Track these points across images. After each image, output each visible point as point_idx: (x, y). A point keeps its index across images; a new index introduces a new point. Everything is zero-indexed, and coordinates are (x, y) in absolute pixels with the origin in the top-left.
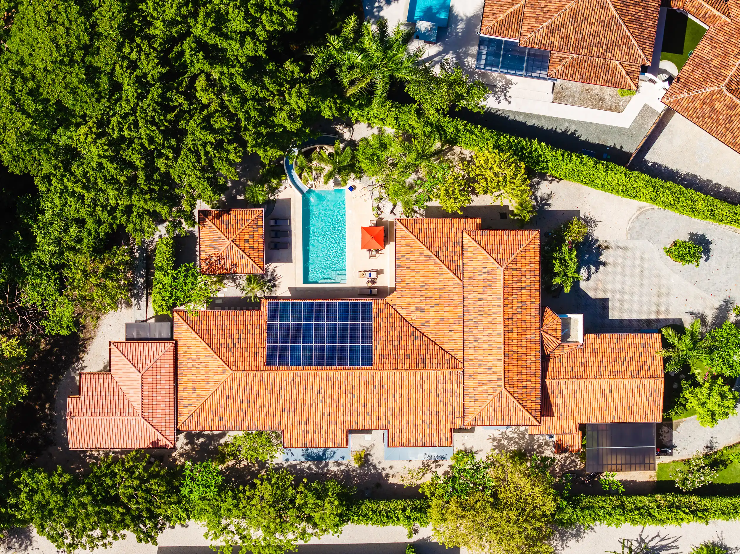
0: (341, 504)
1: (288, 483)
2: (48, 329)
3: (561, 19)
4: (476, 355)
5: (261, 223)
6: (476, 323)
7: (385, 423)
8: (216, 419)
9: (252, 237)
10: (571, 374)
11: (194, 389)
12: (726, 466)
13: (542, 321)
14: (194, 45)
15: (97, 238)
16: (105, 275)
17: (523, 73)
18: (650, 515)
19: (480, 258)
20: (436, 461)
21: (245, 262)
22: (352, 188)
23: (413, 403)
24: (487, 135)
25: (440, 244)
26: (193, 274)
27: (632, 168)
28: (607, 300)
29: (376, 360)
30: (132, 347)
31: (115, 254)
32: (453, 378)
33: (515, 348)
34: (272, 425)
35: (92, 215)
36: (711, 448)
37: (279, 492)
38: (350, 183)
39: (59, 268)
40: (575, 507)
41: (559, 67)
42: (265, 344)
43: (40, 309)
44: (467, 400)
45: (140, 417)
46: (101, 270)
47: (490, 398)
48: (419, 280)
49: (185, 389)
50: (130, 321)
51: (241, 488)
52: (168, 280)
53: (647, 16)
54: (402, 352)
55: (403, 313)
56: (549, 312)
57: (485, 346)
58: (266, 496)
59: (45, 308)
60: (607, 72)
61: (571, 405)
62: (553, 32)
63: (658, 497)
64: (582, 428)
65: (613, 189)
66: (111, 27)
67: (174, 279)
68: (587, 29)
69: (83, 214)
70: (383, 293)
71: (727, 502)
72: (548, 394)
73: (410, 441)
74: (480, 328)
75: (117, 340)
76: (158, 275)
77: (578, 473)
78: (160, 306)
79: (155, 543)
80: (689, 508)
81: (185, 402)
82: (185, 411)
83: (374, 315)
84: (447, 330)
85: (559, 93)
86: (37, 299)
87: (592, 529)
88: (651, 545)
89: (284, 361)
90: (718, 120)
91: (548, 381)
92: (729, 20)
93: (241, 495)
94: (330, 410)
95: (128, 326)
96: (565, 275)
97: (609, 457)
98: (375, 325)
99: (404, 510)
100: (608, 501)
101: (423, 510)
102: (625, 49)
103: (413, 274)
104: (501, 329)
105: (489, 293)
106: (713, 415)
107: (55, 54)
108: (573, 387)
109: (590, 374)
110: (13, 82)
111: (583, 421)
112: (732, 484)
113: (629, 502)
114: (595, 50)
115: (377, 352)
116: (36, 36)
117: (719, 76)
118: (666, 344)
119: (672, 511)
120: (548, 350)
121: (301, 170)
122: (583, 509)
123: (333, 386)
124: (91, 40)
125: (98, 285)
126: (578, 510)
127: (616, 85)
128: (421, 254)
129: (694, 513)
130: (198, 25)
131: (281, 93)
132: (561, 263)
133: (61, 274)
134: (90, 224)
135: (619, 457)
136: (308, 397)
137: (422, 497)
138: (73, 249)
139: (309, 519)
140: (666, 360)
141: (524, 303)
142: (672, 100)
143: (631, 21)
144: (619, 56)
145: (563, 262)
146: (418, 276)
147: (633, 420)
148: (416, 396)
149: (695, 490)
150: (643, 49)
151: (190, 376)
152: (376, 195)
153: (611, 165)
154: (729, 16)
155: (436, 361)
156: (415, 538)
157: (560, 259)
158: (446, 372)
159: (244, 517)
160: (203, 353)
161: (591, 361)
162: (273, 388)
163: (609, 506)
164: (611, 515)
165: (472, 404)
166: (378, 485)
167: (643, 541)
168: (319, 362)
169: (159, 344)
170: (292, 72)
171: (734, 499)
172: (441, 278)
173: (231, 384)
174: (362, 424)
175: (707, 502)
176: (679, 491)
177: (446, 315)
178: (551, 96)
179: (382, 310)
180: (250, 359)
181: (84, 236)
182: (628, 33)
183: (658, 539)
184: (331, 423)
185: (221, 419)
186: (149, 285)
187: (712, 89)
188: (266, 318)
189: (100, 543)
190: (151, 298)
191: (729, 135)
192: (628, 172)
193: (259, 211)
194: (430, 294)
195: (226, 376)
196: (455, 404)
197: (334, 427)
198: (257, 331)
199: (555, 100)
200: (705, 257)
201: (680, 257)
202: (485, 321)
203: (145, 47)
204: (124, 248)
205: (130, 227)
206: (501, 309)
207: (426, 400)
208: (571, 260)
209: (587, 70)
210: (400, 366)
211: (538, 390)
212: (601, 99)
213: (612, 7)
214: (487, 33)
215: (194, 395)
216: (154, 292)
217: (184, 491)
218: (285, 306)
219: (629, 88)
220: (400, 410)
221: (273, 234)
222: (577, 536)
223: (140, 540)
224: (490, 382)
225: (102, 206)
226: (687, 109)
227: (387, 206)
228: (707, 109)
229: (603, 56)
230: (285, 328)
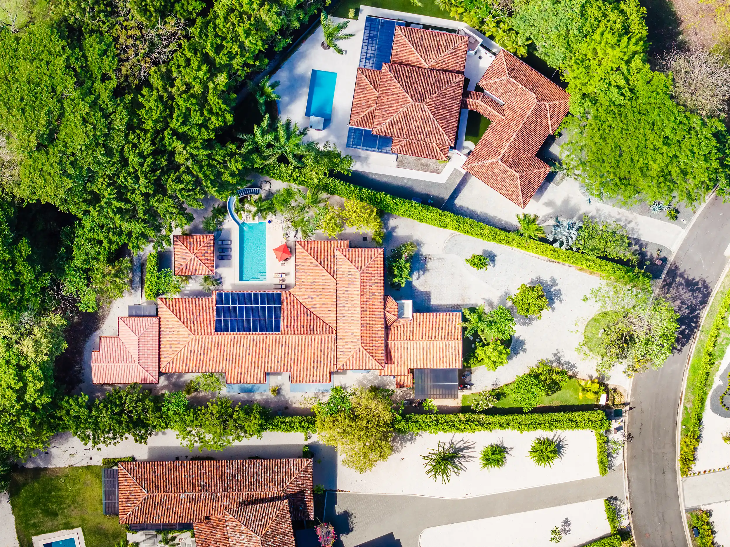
0: (261, 418)
1: (228, 405)
2: (80, 308)
3: (397, 118)
4: (344, 325)
5: (212, 243)
6: (344, 306)
7: (289, 368)
8: (184, 365)
9: (206, 252)
10: (404, 337)
11: (171, 346)
12: (505, 397)
13: (385, 304)
14: (171, 132)
15: (110, 252)
16: (116, 276)
17: (376, 150)
18: (454, 426)
19: (346, 266)
20: (323, 393)
21: (202, 268)
22: (270, 222)
23: (306, 355)
24: (353, 189)
25: (323, 257)
26: (169, 275)
27: (443, 209)
28: (430, 292)
29: (283, 329)
30: (132, 320)
31: (122, 263)
32: (330, 340)
33: (368, 321)
34: (219, 369)
35: (107, 238)
36: (496, 385)
37: (223, 410)
38: (269, 218)
39: (86, 271)
40: (407, 421)
41: (398, 147)
42: (214, 318)
43: (75, 297)
44: (339, 353)
45: (137, 364)
46: (113, 272)
47: (352, 352)
48: (309, 279)
49: (165, 346)
50: (131, 305)
51: (199, 408)
52: (154, 279)
53: (451, 116)
54: (299, 324)
55: (300, 300)
56: (390, 299)
57: (350, 320)
58: (214, 412)
59: (78, 296)
60: (428, 149)
61: (404, 357)
62: (393, 126)
63: (460, 415)
64: (412, 371)
65: (432, 222)
66: (121, 125)
67: (158, 278)
68: (413, 124)
69: (101, 238)
70: (288, 287)
71: (502, 419)
72: (389, 350)
73: (304, 379)
74: (347, 309)
75: (123, 316)
76: (148, 275)
77: (411, 401)
78: (149, 295)
79: (146, 443)
80: (479, 422)
81: (165, 355)
82: (165, 360)
83: (282, 300)
84: (327, 311)
85: (401, 161)
86: (73, 290)
87: (420, 435)
88: (457, 446)
89: (226, 330)
90: (497, 180)
91: (389, 342)
92: (504, 118)
93: (199, 412)
94: (255, 359)
95: (130, 308)
96: (401, 276)
97: (432, 390)
98: (283, 307)
99: (300, 423)
100: (428, 417)
101: (312, 423)
102: (437, 136)
103: (306, 275)
104: (359, 309)
105: (352, 287)
106: (494, 363)
107: (87, 140)
108: (405, 346)
109: (416, 338)
110: (61, 157)
111: (412, 367)
112: (509, 408)
113: (442, 418)
114: (419, 136)
115: (283, 324)
116: (75, 131)
117: (497, 153)
118: (465, 319)
119: (468, 424)
120: (389, 323)
121: (237, 211)
122: (412, 422)
123: (256, 345)
124: (109, 131)
125: (111, 282)
126: (409, 423)
127: (434, 157)
128: (311, 263)
129: (482, 425)
130: (174, 121)
131: (225, 162)
132: (398, 269)
133: (87, 275)
134: (106, 244)
135: (438, 390)
136: (241, 351)
137: (313, 415)
138: (95, 258)
139: (242, 427)
140: (464, 329)
141: (374, 294)
142: (469, 167)
143: (441, 119)
144: (434, 140)
145: (400, 268)
146: (309, 277)
147: (444, 367)
148: (307, 351)
149: (483, 411)
150: (449, 136)
151: (168, 338)
152: (285, 226)
153: (431, 207)
154: (504, 115)
155: (320, 329)
156: (309, 442)
157: (398, 266)
158: (326, 336)
159: (201, 426)
160: (176, 324)
161: (417, 330)
162: (219, 346)
163: (428, 420)
164: (429, 426)
165: (341, 356)
166: (287, 408)
167: (453, 443)
168: (248, 330)
169: (149, 319)
170: (231, 149)
171: (507, 416)
172: (323, 278)
173: (193, 343)
174: (274, 368)
175: (491, 418)
176: (474, 412)
177: (326, 301)
178: (396, 163)
179: (287, 298)
180: (205, 328)
181: (102, 251)
182: (439, 126)
183: (462, 442)
184: (255, 368)
185: (187, 365)
186: (142, 283)
187: (492, 160)
188: (215, 303)
189: (112, 442)
190: (144, 290)
191: (504, 189)
192: (441, 212)
193: (211, 236)
194: (317, 288)
195: (190, 338)
196: (332, 356)
197: (257, 370)
198: (210, 311)
199: (398, 166)
200: (492, 265)
201: (475, 265)
202: (349, 305)
203: (142, 135)
204: (127, 258)
205: (130, 245)
206: (359, 297)
207: (314, 354)
208: (405, 267)
209: (416, 148)
210: (297, 332)
211: (383, 348)
212: (427, 165)
213: (428, 111)
214: (354, 125)
215: (171, 351)
216: (146, 286)
217: (164, 409)
218: (227, 295)
219: (442, 160)
220: (298, 360)
221: (221, 250)
222: (411, 440)
223: (136, 441)
224: (352, 342)
225: (113, 233)
226: (478, 173)
227: (292, 233)
228: (490, 173)
229: (424, 140)
230: (226, 309)
